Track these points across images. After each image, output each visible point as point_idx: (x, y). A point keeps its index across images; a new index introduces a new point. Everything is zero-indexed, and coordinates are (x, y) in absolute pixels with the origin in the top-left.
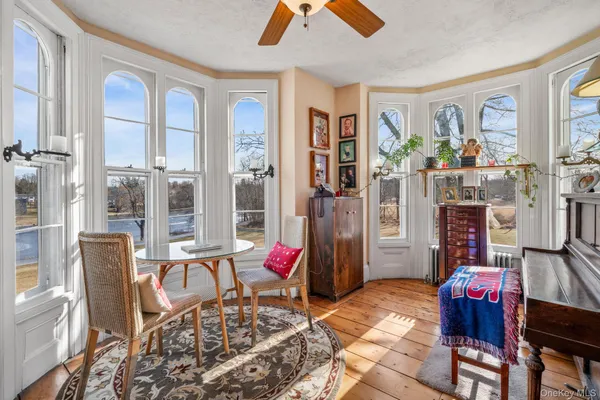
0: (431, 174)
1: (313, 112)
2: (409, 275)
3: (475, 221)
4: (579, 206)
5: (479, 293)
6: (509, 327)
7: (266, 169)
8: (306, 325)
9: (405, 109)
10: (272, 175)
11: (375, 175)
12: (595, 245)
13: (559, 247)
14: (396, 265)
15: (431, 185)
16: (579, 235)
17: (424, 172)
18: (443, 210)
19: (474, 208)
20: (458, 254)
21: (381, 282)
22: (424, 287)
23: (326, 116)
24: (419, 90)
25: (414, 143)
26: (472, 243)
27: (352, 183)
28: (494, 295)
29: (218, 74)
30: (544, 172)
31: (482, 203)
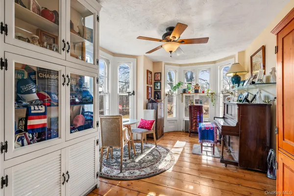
0: (184, 95)
1: (148, 71)
2: (176, 130)
3: (200, 110)
4: (227, 105)
5: (208, 128)
6: (215, 135)
7: (132, 92)
8: (155, 146)
9: (176, 72)
10: (134, 95)
11: (166, 95)
12: (231, 115)
13: (222, 117)
14: (172, 127)
15: (184, 99)
16: (227, 113)
17: (182, 94)
18: (190, 107)
19: (200, 106)
20: (194, 121)
21: (169, 133)
22: (182, 133)
23: (151, 73)
24: (180, 65)
25: (179, 84)
26: (198, 117)
27: (159, 98)
28: (212, 128)
29: (114, 54)
30: (216, 95)
31: (201, 105)
